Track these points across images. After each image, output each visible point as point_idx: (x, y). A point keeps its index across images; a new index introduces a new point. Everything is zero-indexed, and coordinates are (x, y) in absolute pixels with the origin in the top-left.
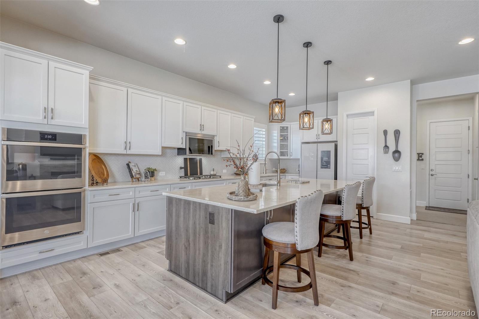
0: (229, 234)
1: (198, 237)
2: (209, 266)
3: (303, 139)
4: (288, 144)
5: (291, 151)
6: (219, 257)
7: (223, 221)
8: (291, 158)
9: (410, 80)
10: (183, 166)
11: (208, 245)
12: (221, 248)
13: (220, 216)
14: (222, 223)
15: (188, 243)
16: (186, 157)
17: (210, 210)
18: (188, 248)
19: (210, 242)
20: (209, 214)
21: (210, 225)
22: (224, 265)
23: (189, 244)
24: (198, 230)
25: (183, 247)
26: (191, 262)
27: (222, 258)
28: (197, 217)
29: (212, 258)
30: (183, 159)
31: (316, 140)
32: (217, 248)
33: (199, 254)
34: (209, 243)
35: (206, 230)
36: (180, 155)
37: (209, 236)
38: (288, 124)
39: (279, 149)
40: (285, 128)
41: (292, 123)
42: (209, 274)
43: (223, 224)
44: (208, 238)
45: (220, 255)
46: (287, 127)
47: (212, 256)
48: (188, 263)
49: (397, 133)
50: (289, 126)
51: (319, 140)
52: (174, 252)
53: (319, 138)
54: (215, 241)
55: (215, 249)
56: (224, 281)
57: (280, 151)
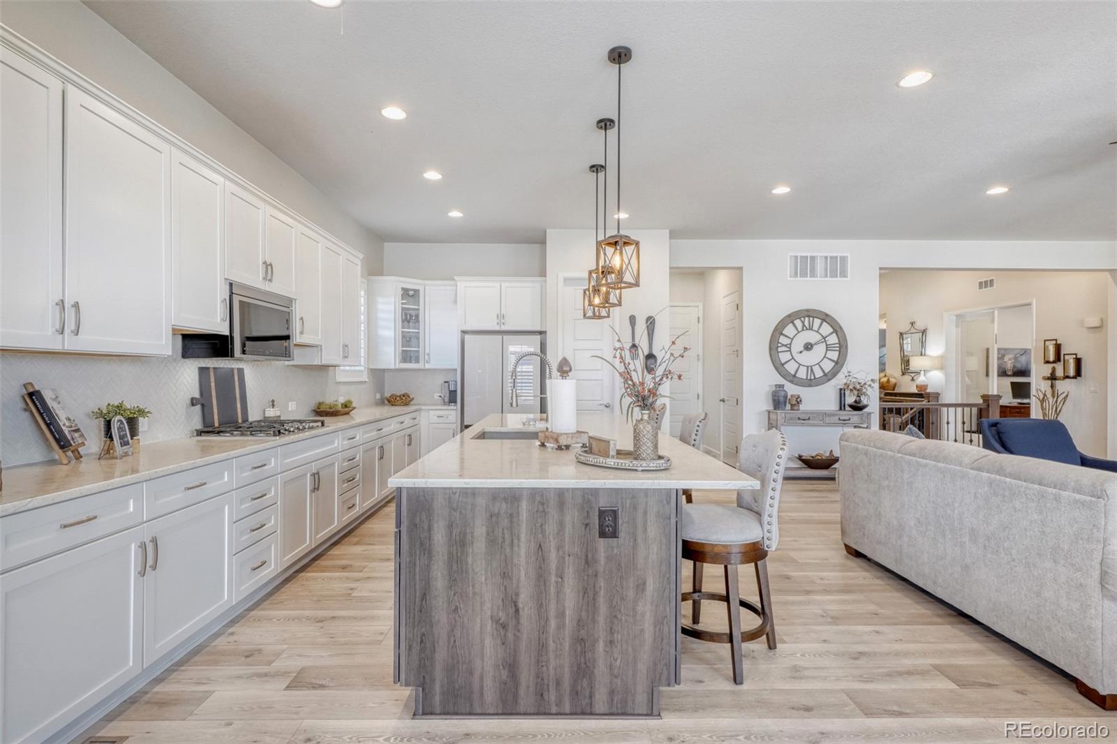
0: (669, 550)
1: (557, 582)
2: (601, 646)
3: (465, 323)
4: (419, 333)
5: (427, 351)
6: (634, 616)
7: (649, 524)
8: (427, 366)
9: (668, 231)
10: (197, 395)
11: (596, 594)
12: (644, 590)
13: (640, 511)
14: (645, 530)
15: (512, 611)
16: (204, 366)
17: (603, 503)
18: (512, 623)
19: (602, 584)
20: (597, 514)
21: (602, 544)
22: (655, 627)
23: (517, 611)
24: (553, 565)
25: (489, 626)
26: (526, 660)
27: (648, 615)
28: (551, 528)
29: (613, 623)
30: (197, 369)
31: (497, 328)
32: (631, 594)
33: (561, 627)
34: (597, 589)
35: (587, 556)
36: (188, 357)
37: (601, 569)
38: (420, 284)
39: (401, 345)
40: (411, 293)
41: (427, 282)
42: (601, 669)
43: (649, 530)
44: (596, 576)
45: (640, 608)
46: (417, 292)
47: (613, 618)
48: (512, 667)
49: (651, 323)
50: (421, 288)
51: (504, 328)
52: (441, 655)
53: (503, 324)
54: (621, 577)
55: (622, 599)
56: (655, 664)
57: (402, 350)
